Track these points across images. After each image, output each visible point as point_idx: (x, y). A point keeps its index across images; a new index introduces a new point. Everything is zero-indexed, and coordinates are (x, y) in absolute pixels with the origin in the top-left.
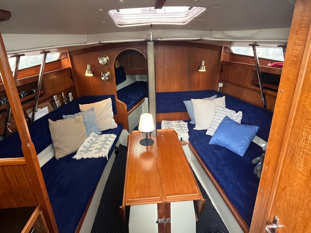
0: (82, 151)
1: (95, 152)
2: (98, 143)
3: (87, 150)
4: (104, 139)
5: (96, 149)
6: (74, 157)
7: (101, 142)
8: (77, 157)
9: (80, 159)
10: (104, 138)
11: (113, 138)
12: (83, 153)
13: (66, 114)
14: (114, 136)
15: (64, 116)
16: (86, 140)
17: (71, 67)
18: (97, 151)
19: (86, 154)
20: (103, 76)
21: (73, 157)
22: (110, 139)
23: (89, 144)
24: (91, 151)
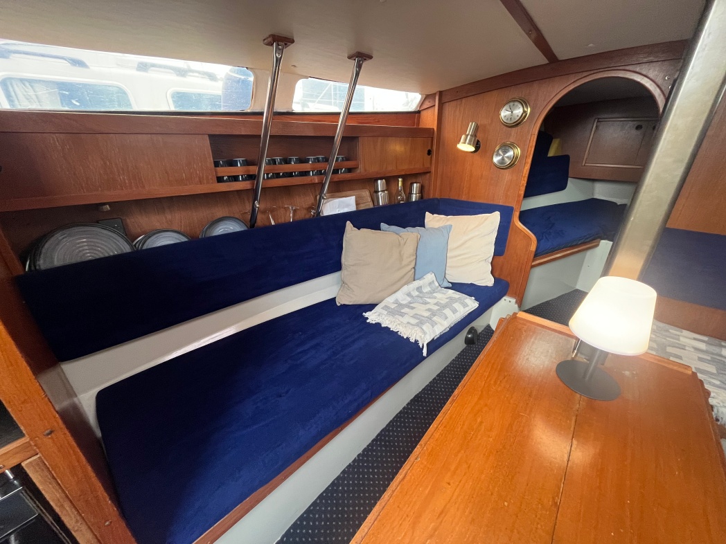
0: (386, 308)
1: (408, 323)
2: (429, 303)
3: (397, 311)
4: (444, 302)
5: (415, 316)
6: (366, 315)
7: (435, 304)
8: (372, 317)
9: (374, 322)
10: (447, 298)
11: (465, 305)
12: (385, 312)
13: (389, 224)
14: (472, 304)
15: (383, 225)
16: (405, 289)
17: (435, 129)
18: (414, 321)
19: (391, 318)
20: (498, 155)
21: (364, 314)
22: (456, 305)
23: (409, 299)
24: (402, 315)
